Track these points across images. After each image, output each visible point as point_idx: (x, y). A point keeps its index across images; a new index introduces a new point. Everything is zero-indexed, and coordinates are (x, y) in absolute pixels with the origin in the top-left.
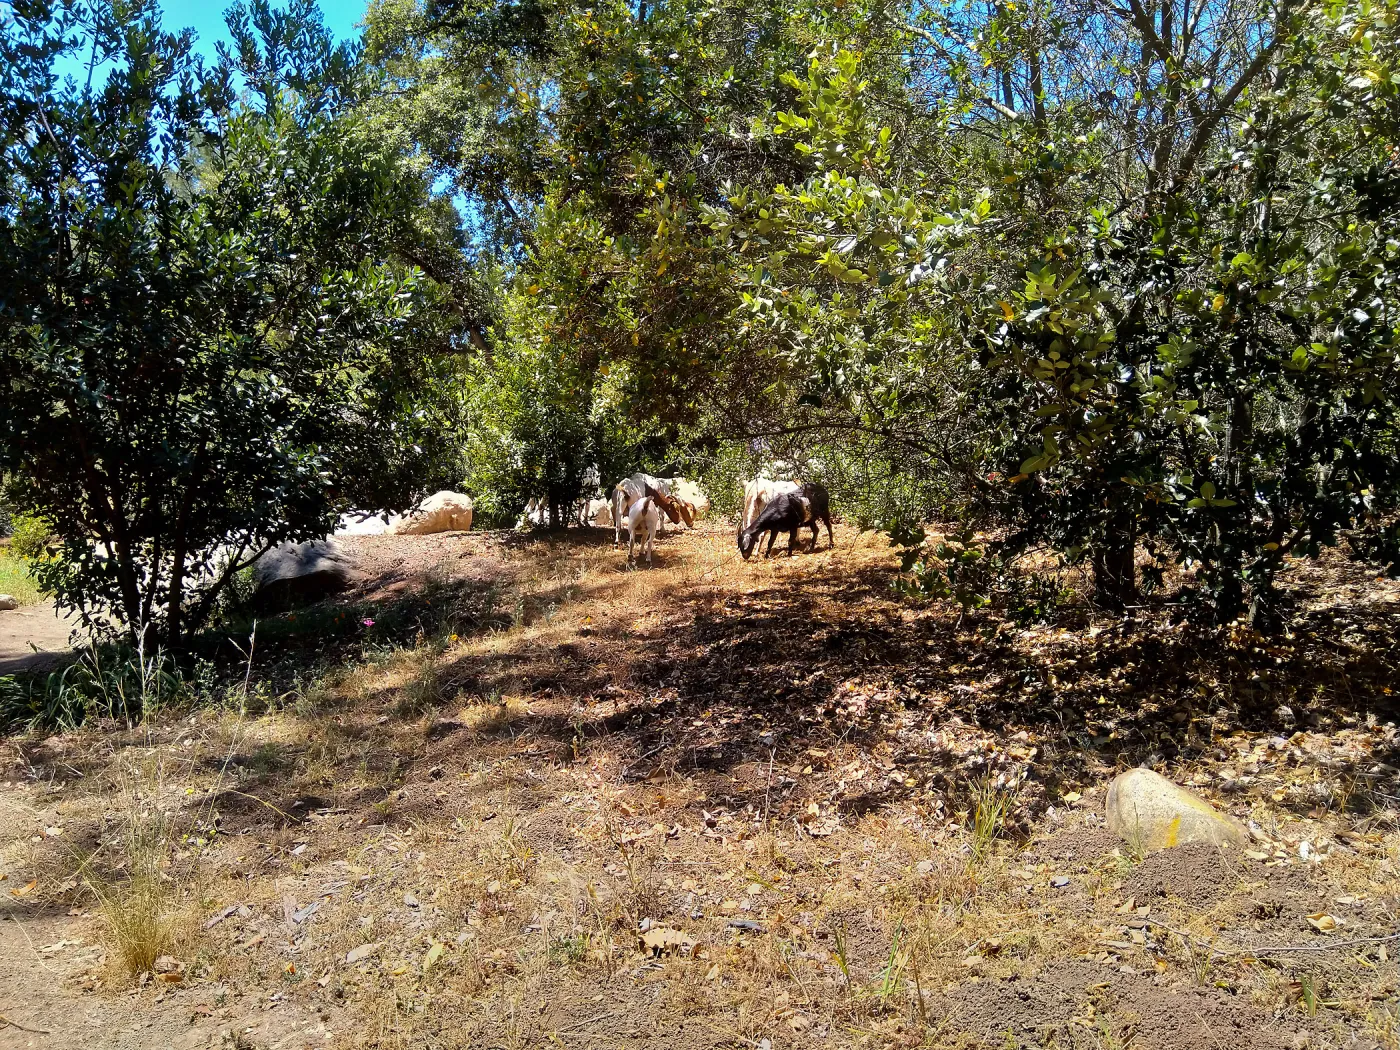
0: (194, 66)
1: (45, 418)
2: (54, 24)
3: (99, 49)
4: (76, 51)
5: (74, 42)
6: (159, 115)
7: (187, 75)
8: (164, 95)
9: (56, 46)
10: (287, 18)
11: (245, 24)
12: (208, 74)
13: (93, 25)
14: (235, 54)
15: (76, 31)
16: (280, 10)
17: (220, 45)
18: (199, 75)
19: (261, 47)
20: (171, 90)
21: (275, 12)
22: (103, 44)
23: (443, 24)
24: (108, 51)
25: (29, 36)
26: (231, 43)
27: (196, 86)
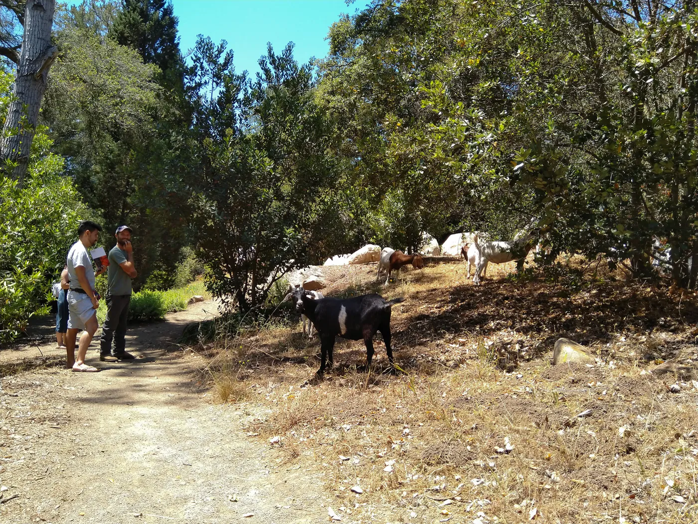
0: (248, 85)
1: (206, 226)
2: (198, 77)
3: (214, 83)
4: (207, 86)
5: (206, 83)
6: (237, 107)
7: (246, 89)
8: (238, 98)
9: (199, 85)
10: (282, 59)
11: (266, 64)
12: (254, 85)
13: (211, 75)
14: (264, 77)
15: (206, 78)
16: (279, 56)
17: (258, 74)
18: (251, 87)
19: (273, 71)
20: (241, 96)
21: (277, 57)
22: (215, 82)
23: (363, 30)
24: (217, 84)
25: (190, 83)
26: (262, 72)
27: (250, 91)
